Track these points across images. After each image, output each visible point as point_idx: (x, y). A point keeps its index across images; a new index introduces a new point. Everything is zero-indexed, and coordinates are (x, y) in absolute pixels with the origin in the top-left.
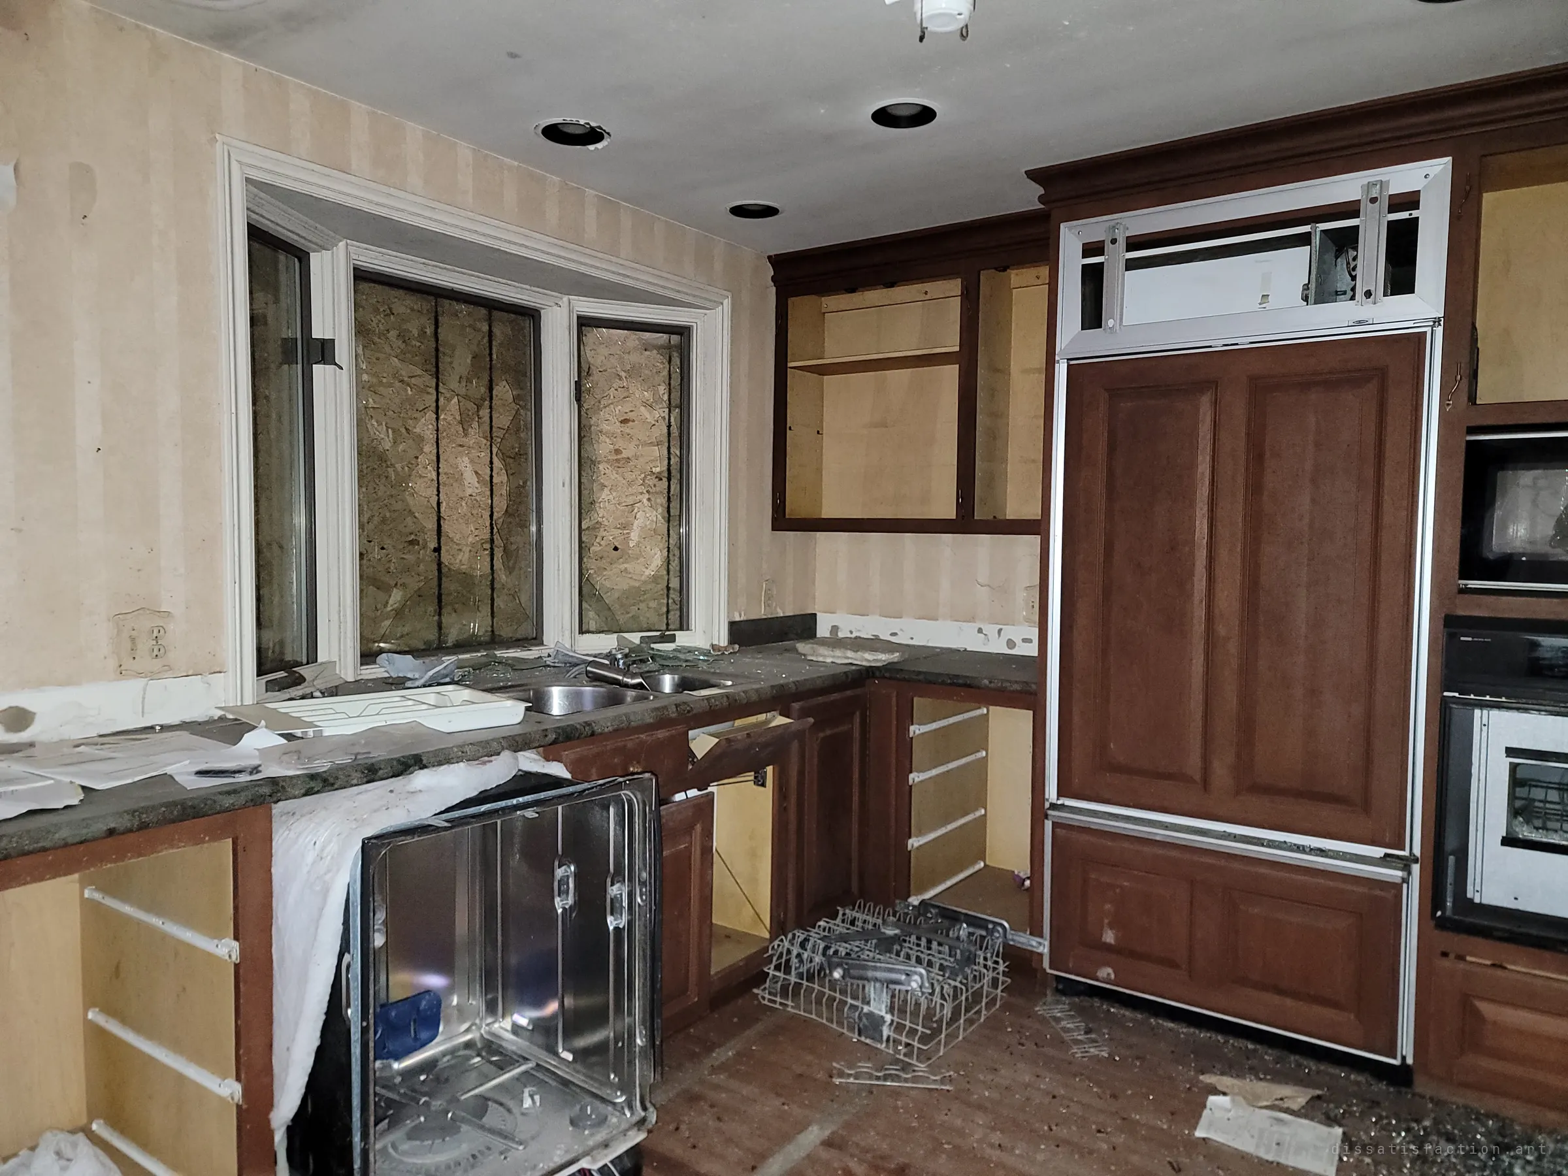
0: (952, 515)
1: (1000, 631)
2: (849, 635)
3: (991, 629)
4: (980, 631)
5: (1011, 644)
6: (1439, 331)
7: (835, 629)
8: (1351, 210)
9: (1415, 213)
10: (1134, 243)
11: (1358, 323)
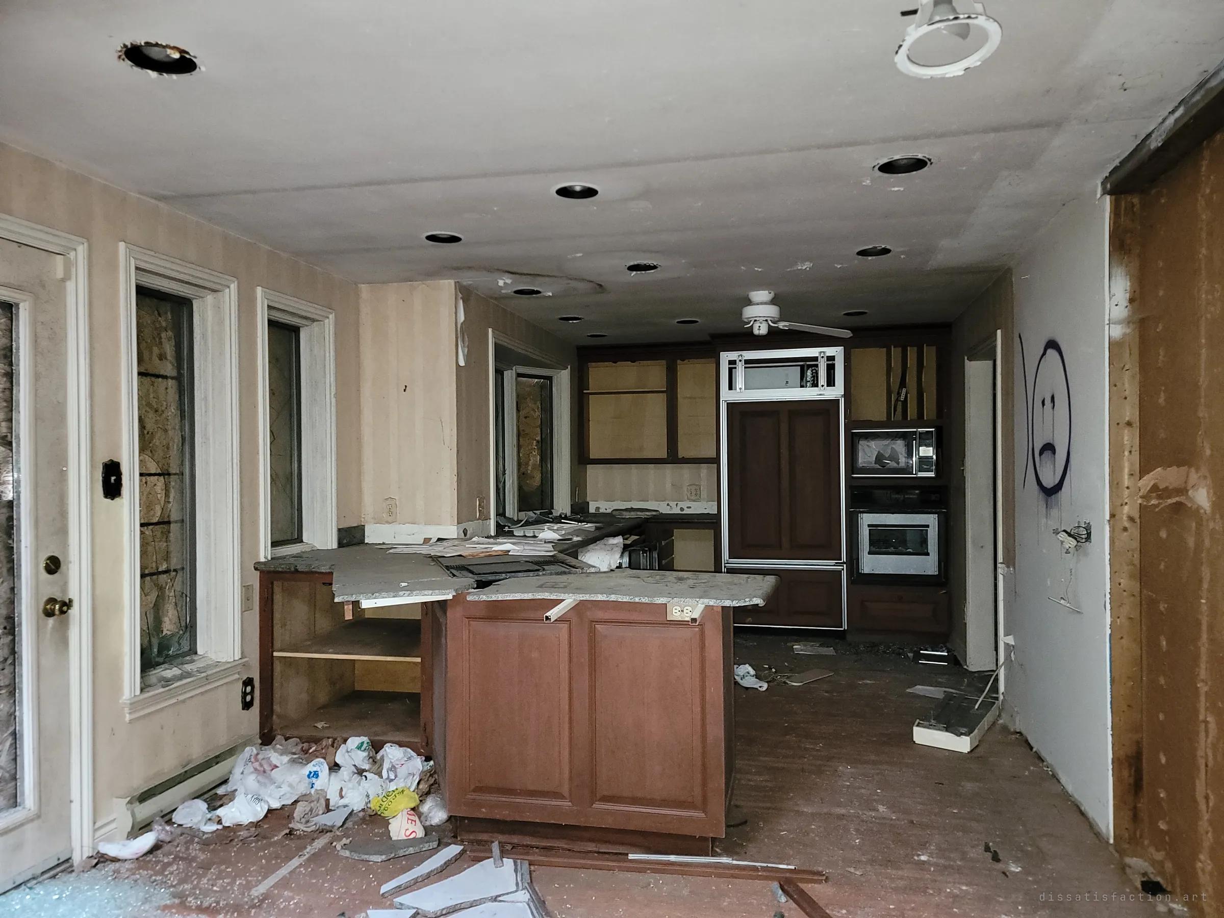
0: (665, 456)
1: (677, 505)
2: (605, 511)
3: (673, 504)
4: (668, 505)
5: (682, 509)
6: (843, 399)
7: (598, 508)
8: (816, 359)
9: (834, 362)
10: (747, 362)
11: (821, 395)
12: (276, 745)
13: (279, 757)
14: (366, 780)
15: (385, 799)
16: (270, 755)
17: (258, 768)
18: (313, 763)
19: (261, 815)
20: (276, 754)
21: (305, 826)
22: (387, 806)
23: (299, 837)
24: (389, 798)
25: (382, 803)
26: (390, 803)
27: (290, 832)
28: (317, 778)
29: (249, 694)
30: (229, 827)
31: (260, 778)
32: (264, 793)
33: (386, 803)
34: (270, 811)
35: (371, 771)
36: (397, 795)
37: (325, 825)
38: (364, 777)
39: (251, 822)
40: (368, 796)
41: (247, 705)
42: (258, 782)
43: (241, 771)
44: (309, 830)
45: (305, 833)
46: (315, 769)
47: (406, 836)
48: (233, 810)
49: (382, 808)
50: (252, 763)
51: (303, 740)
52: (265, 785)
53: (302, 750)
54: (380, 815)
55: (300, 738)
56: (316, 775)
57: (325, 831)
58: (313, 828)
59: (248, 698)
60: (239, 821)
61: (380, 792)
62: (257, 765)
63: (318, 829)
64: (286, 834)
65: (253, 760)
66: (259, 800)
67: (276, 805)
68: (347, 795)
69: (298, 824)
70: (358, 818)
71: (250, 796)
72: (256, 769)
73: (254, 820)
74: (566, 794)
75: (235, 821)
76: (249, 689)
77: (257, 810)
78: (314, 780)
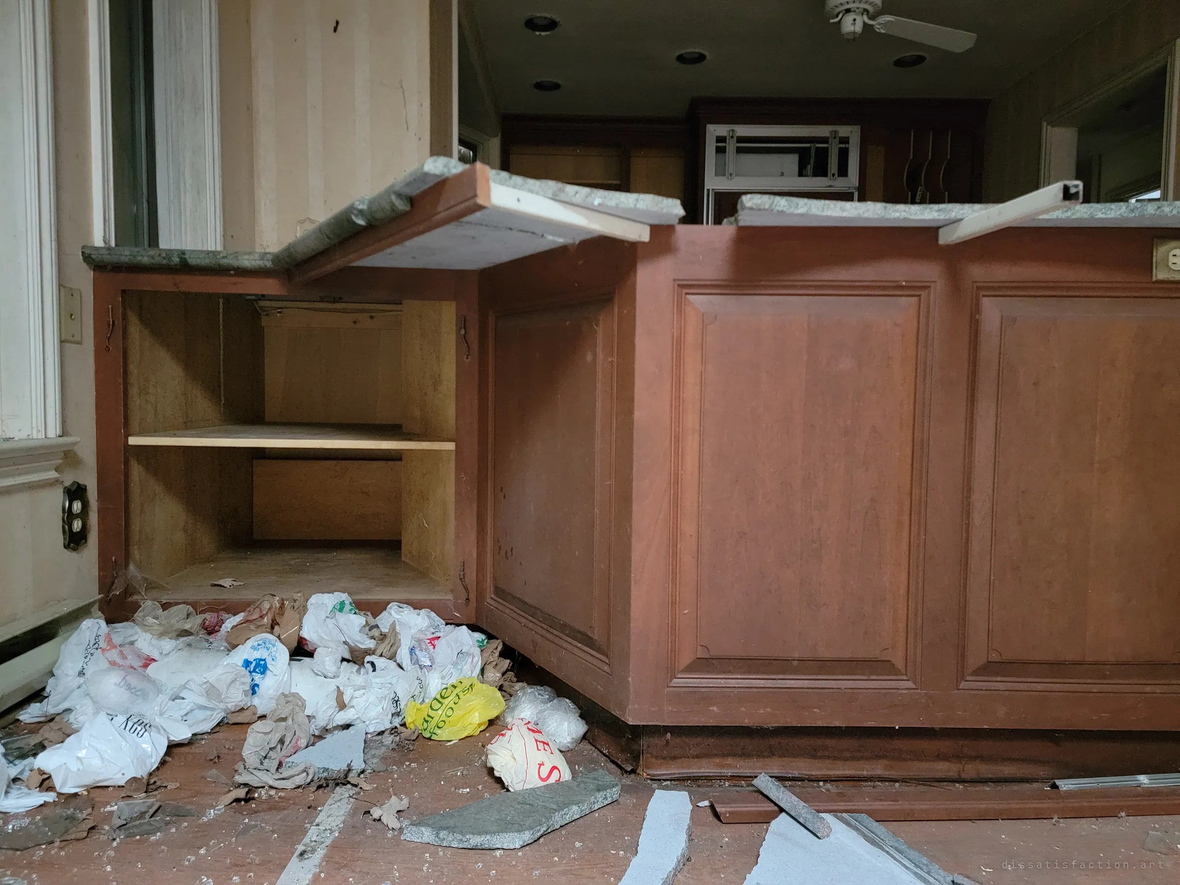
6: (857, 192)
9: (848, 146)
11: (830, 186)
12: (145, 616)
13: (154, 642)
14: (374, 670)
15: (436, 705)
16: (136, 637)
17: (119, 661)
18: (249, 643)
19: (154, 762)
20: (148, 636)
21: (278, 776)
22: (445, 718)
23: (273, 806)
24: (446, 701)
25: (432, 713)
26: (450, 712)
27: (247, 793)
28: (263, 673)
29: (77, 516)
30: (76, 795)
31: (132, 680)
32: (151, 710)
33: (440, 712)
34: (172, 747)
35: (379, 652)
36: (461, 695)
37: (326, 770)
38: (369, 666)
39: (134, 779)
40: (396, 702)
41: (75, 541)
42: (129, 687)
43: (79, 668)
44: (289, 784)
45: (281, 794)
46: (257, 655)
47: (543, 780)
48: (83, 753)
49: (434, 723)
50: (103, 650)
51: (197, 607)
52: (144, 695)
53: (204, 626)
54: (430, 739)
55: (194, 605)
56: (261, 667)
57: (331, 783)
58: (300, 780)
59: (77, 525)
60: (98, 779)
61: (417, 693)
62: (114, 654)
63: (312, 781)
64: (237, 800)
65: (103, 644)
66: (145, 725)
67: (183, 734)
68: (354, 702)
69: (259, 774)
70: (383, 749)
71: (121, 719)
72: (113, 664)
73: (142, 772)
74: (899, 664)
75: (89, 780)
76: (77, 506)
77: (144, 750)
78: (257, 677)
